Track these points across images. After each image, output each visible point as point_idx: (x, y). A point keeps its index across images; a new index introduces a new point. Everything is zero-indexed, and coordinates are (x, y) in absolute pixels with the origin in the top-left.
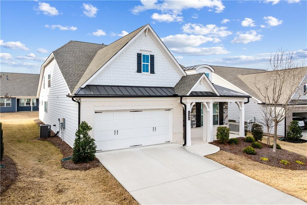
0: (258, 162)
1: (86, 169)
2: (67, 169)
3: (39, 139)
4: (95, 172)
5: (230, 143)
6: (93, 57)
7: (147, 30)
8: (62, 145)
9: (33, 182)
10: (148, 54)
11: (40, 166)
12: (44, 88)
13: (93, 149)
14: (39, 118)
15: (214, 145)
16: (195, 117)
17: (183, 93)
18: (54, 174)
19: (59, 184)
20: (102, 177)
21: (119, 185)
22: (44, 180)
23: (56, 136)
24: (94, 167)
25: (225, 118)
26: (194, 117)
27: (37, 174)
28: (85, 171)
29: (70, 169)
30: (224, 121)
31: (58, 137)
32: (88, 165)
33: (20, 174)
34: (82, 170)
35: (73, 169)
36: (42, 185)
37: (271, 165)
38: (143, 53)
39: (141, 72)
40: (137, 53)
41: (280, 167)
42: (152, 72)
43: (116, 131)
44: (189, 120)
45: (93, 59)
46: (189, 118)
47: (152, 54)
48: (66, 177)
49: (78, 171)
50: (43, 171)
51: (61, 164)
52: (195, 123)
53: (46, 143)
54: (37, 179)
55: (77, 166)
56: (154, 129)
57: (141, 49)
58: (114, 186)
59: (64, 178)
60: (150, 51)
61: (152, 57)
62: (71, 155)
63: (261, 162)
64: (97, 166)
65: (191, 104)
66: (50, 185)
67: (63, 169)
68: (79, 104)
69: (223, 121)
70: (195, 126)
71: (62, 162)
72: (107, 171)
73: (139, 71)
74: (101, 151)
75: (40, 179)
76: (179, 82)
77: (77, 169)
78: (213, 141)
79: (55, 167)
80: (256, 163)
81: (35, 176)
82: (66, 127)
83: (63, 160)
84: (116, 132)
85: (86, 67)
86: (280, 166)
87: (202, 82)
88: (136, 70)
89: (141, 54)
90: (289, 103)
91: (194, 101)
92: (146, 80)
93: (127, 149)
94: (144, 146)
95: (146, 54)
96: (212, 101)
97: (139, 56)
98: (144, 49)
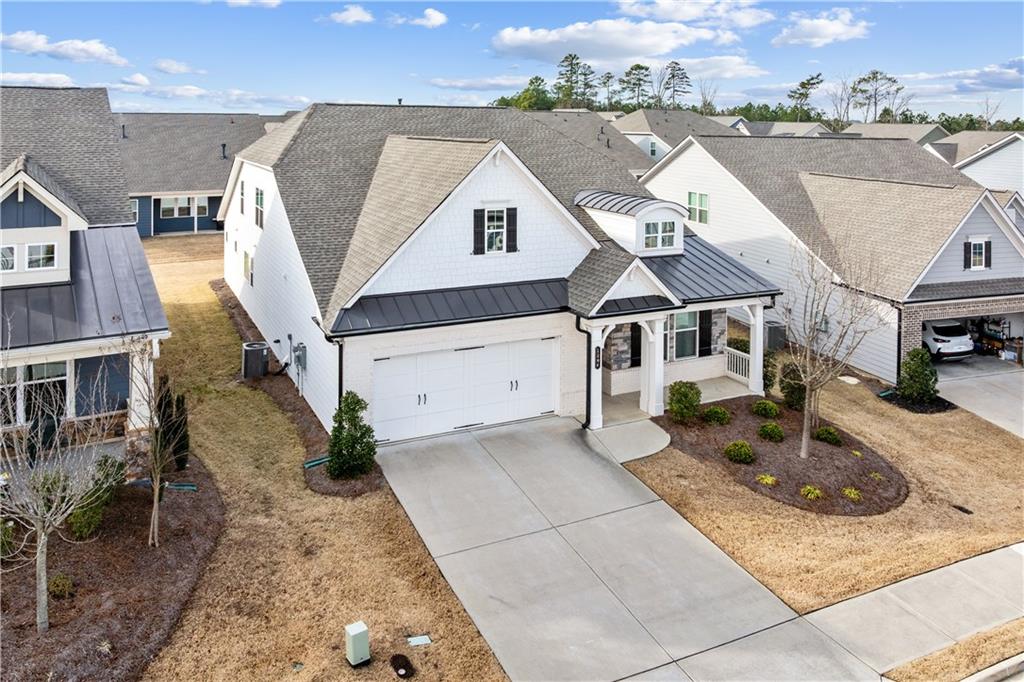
0: (746, 486)
1: (356, 494)
2: (316, 492)
3: (242, 383)
4: (371, 502)
5: (707, 421)
6: (373, 170)
7: (499, 154)
8: (300, 411)
9: (255, 528)
10: (503, 207)
11: (262, 483)
12: (242, 212)
13: (371, 449)
14: (225, 277)
15: (661, 426)
16: (629, 341)
17: (582, 305)
18: (293, 505)
19: (305, 534)
20: (386, 517)
21: (418, 540)
22: (275, 521)
23: (282, 372)
24: (371, 491)
25: (718, 337)
26: (625, 341)
27: (260, 506)
28: (353, 499)
29: (323, 494)
30: (712, 347)
31: (286, 375)
32: (359, 485)
33: (228, 505)
34: (347, 496)
35: (330, 494)
36: (274, 535)
37: (773, 498)
38: (488, 208)
39: (483, 253)
40: (475, 211)
41: (793, 505)
42: (512, 247)
43: (422, 397)
44: (597, 368)
45: (371, 179)
46: (596, 363)
47: (510, 206)
48: (317, 515)
49: (339, 500)
50: (270, 498)
51: (303, 478)
52: (629, 356)
53: (260, 397)
54: (261, 520)
55: (335, 486)
56: (514, 385)
57: (485, 199)
58: (408, 543)
59: (313, 518)
60: (508, 201)
61: (512, 213)
62: (324, 452)
63: (755, 487)
64: (378, 488)
65: (603, 331)
66: (288, 537)
67: (309, 491)
68: (341, 347)
69: (710, 345)
70: (629, 363)
71: (305, 471)
72: (398, 501)
73: (479, 250)
74: (387, 443)
75: (267, 520)
76: (581, 265)
77: (337, 494)
78: (662, 413)
79: (292, 485)
80: (740, 489)
81: (255, 512)
82: (308, 367)
83: (307, 466)
84: (422, 399)
85: (355, 215)
86: (796, 503)
87: (632, 276)
88: (472, 249)
89: (483, 210)
90: (910, 296)
91: (612, 323)
92: (497, 268)
93: (447, 434)
94: (488, 427)
95: (495, 207)
96: (660, 317)
97: (479, 215)
98: (491, 198)
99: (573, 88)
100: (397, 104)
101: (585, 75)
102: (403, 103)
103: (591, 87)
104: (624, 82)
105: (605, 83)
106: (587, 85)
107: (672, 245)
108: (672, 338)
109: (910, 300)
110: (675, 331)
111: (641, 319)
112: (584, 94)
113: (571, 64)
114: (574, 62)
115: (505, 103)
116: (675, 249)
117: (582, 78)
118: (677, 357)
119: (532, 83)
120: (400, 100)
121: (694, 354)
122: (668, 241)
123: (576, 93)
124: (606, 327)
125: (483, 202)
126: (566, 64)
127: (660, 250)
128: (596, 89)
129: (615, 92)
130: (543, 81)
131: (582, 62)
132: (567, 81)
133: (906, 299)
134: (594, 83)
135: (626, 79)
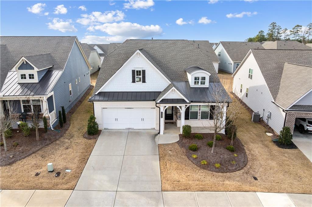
9: (63, 142)
10: (141, 70)
11: (75, 133)
17: (158, 99)
19: (71, 145)
21: (91, 151)
22: (69, 141)
27: (70, 138)
30: (214, 117)
33: (63, 136)
34: (88, 139)
37: (192, 161)
38: (136, 70)
40: (132, 70)
42: (144, 81)
44: (162, 118)
46: (161, 116)
48: (78, 142)
51: (84, 134)
56: (142, 119)
58: (88, 151)
59: (76, 142)
60: (143, 68)
61: (144, 72)
63: (189, 157)
66: (67, 145)
68: (93, 104)
72: (96, 142)
73: (134, 82)
74: (107, 129)
75: (67, 141)
77: (86, 138)
80: (184, 157)
81: (67, 138)
84: (116, 120)
86: (197, 164)
87: (173, 92)
88: (132, 81)
89: (135, 70)
90: (290, 109)
91: (168, 105)
92: (139, 87)
93: (124, 129)
94: (135, 129)
95: (139, 70)
96: (183, 105)
97: (133, 72)
98: (137, 67)
99: (273, 34)
100: (152, 39)
101: (278, 29)
102: (153, 39)
103: (280, 33)
104: (292, 31)
105: (284, 32)
106: (278, 33)
107: (205, 84)
108: (199, 113)
109: (289, 110)
110: (201, 111)
111: (178, 105)
112: (277, 36)
113: (273, 26)
114: (275, 25)
115: (251, 40)
116: (205, 86)
117: (277, 30)
118: (201, 119)
119: (260, 32)
120: (152, 38)
121: (208, 119)
122: (203, 83)
123: (274, 36)
124: (165, 107)
125: (135, 68)
126: (272, 26)
127: (199, 86)
128: (281, 35)
129: (287, 35)
130: (263, 32)
131: (277, 24)
132: (271, 32)
133: (287, 109)
134: (281, 32)
135: (292, 30)
